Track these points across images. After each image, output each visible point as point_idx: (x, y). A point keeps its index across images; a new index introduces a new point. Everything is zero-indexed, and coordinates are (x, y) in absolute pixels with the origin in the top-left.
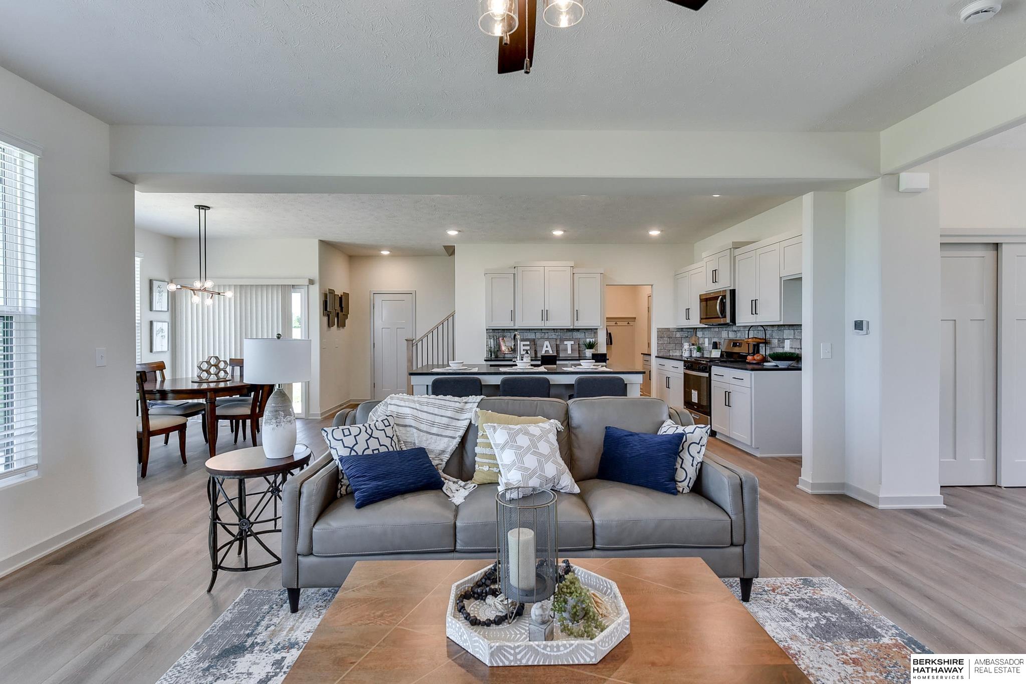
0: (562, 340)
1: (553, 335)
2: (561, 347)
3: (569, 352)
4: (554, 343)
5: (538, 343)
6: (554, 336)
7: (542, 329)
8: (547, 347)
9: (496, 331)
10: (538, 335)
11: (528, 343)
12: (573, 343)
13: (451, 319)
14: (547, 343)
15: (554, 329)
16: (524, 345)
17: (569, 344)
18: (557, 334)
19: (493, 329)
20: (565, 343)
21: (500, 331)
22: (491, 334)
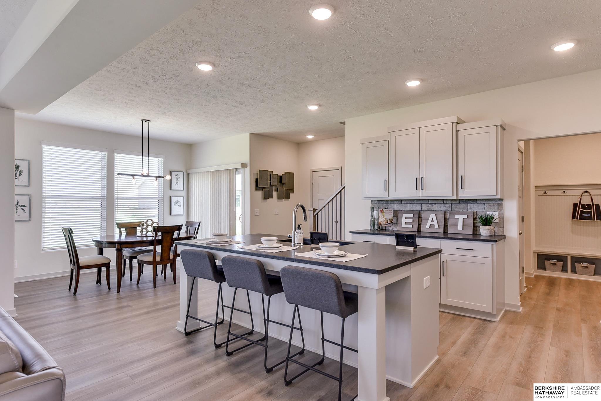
0: (453, 213)
1: (442, 207)
2: (450, 222)
3: (460, 227)
4: (441, 216)
5: (423, 215)
6: (444, 209)
7: (429, 200)
8: (432, 221)
9: (381, 202)
10: (425, 207)
11: (411, 215)
12: (465, 216)
13: (343, 191)
14: (433, 216)
15: (443, 200)
16: (406, 218)
17: (460, 218)
18: (447, 205)
19: (377, 200)
20: (456, 216)
21: (384, 202)
22: (376, 205)
